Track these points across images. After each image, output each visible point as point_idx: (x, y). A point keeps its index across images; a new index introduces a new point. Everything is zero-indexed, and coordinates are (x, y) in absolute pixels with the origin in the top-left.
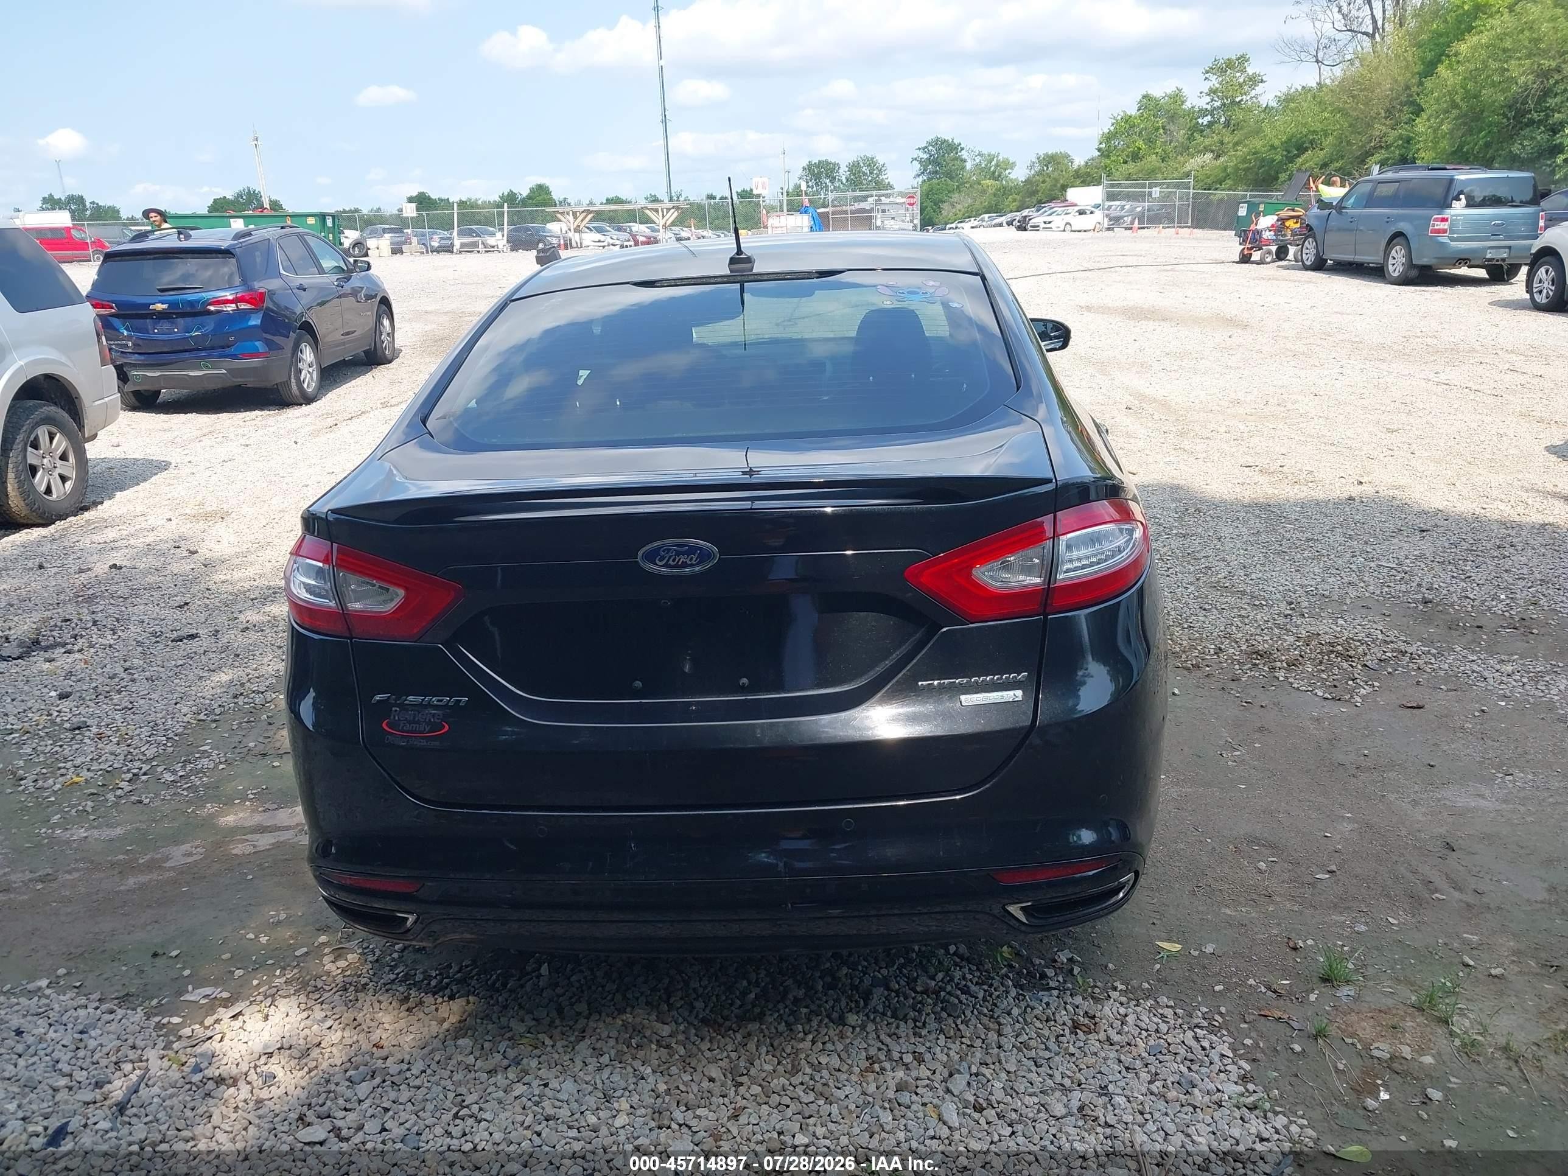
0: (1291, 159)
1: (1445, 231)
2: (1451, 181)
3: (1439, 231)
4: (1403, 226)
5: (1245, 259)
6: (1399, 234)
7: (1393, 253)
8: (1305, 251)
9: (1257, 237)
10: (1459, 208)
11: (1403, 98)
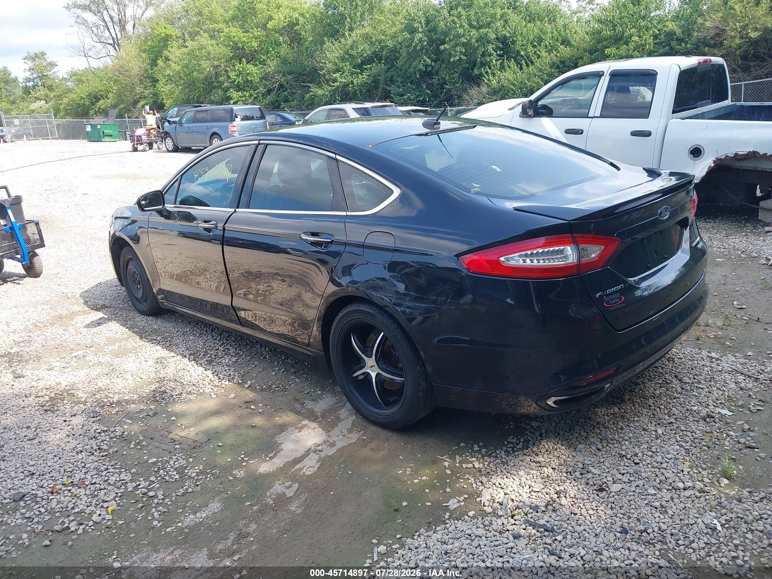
0: (93, 104)
1: (235, 131)
2: (232, 110)
3: (233, 131)
4: (215, 130)
5: (135, 150)
6: (215, 134)
7: (214, 142)
8: (167, 144)
9: (140, 138)
10: (238, 121)
11: (145, 75)
